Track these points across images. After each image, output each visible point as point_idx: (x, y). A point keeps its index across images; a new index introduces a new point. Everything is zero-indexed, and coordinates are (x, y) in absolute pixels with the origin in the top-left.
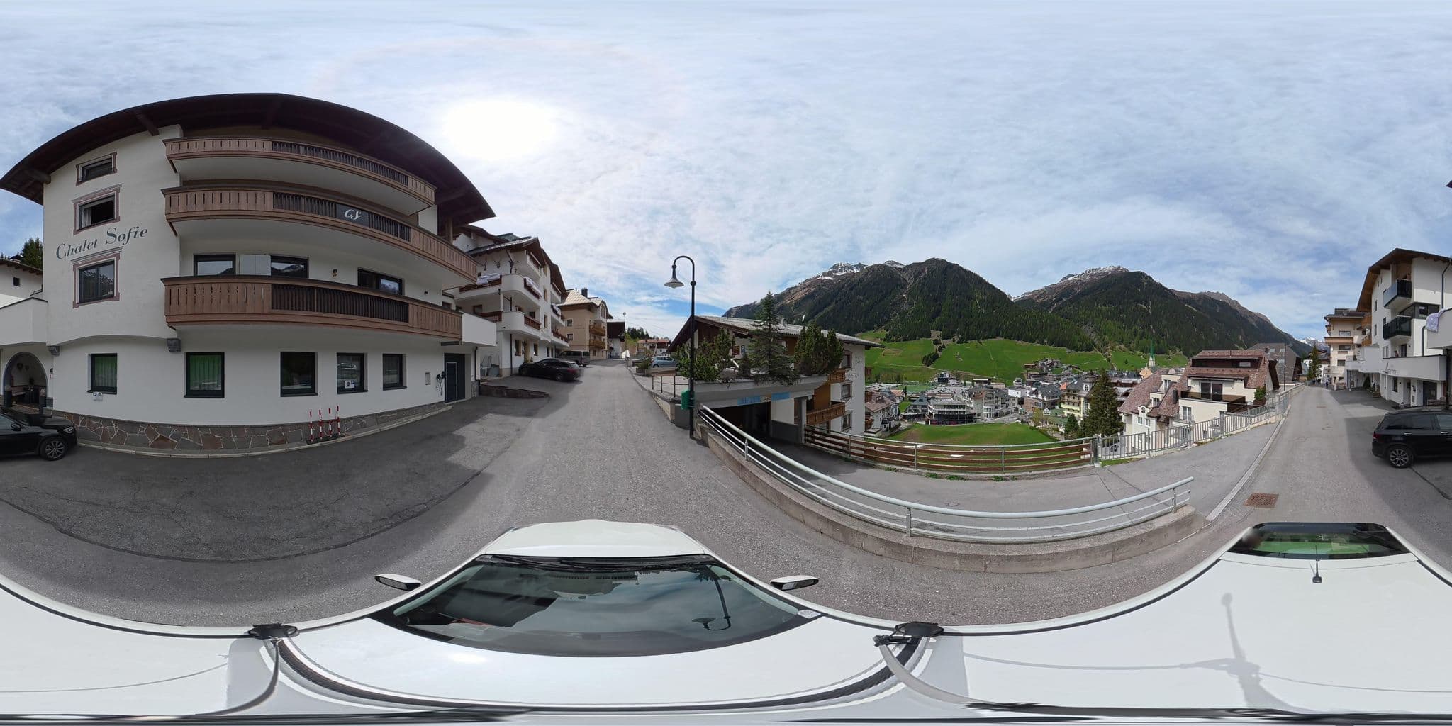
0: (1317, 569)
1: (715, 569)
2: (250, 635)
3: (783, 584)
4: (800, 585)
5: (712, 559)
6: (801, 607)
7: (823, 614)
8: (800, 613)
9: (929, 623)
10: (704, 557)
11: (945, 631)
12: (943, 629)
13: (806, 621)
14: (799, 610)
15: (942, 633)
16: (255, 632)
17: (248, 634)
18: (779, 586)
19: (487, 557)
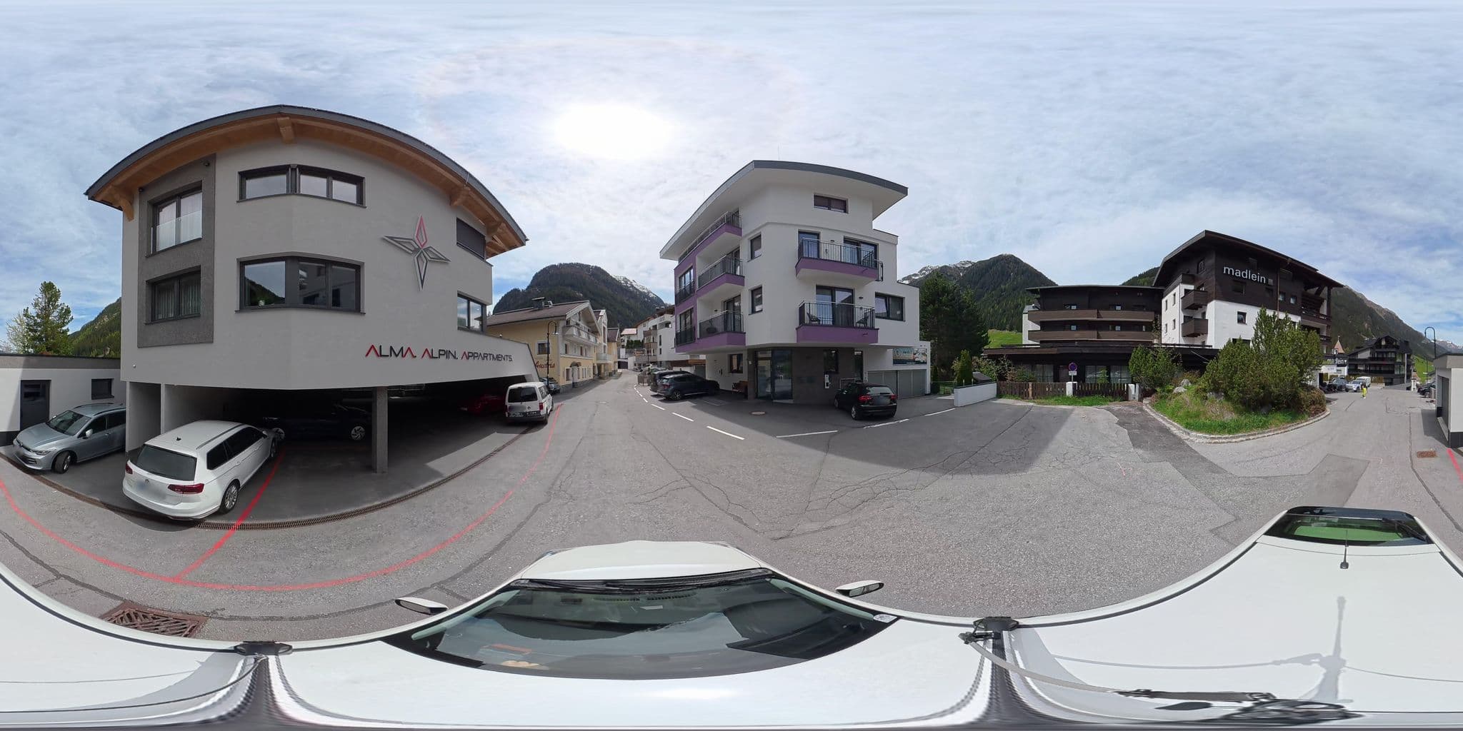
0: (1345, 555)
1: (775, 582)
2: (236, 650)
3: (849, 590)
4: (866, 591)
5: (770, 572)
6: (875, 613)
7: (899, 618)
8: (877, 618)
9: (1002, 617)
10: (760, 571)
11: (1020, 624)
12: (1018, 622)
13: (884, 626)
14: (874, 615)
15: (1018, 626)
16: (242, 648)
17: (233, 649)
18: (846, 593)
19: (523, 581)
